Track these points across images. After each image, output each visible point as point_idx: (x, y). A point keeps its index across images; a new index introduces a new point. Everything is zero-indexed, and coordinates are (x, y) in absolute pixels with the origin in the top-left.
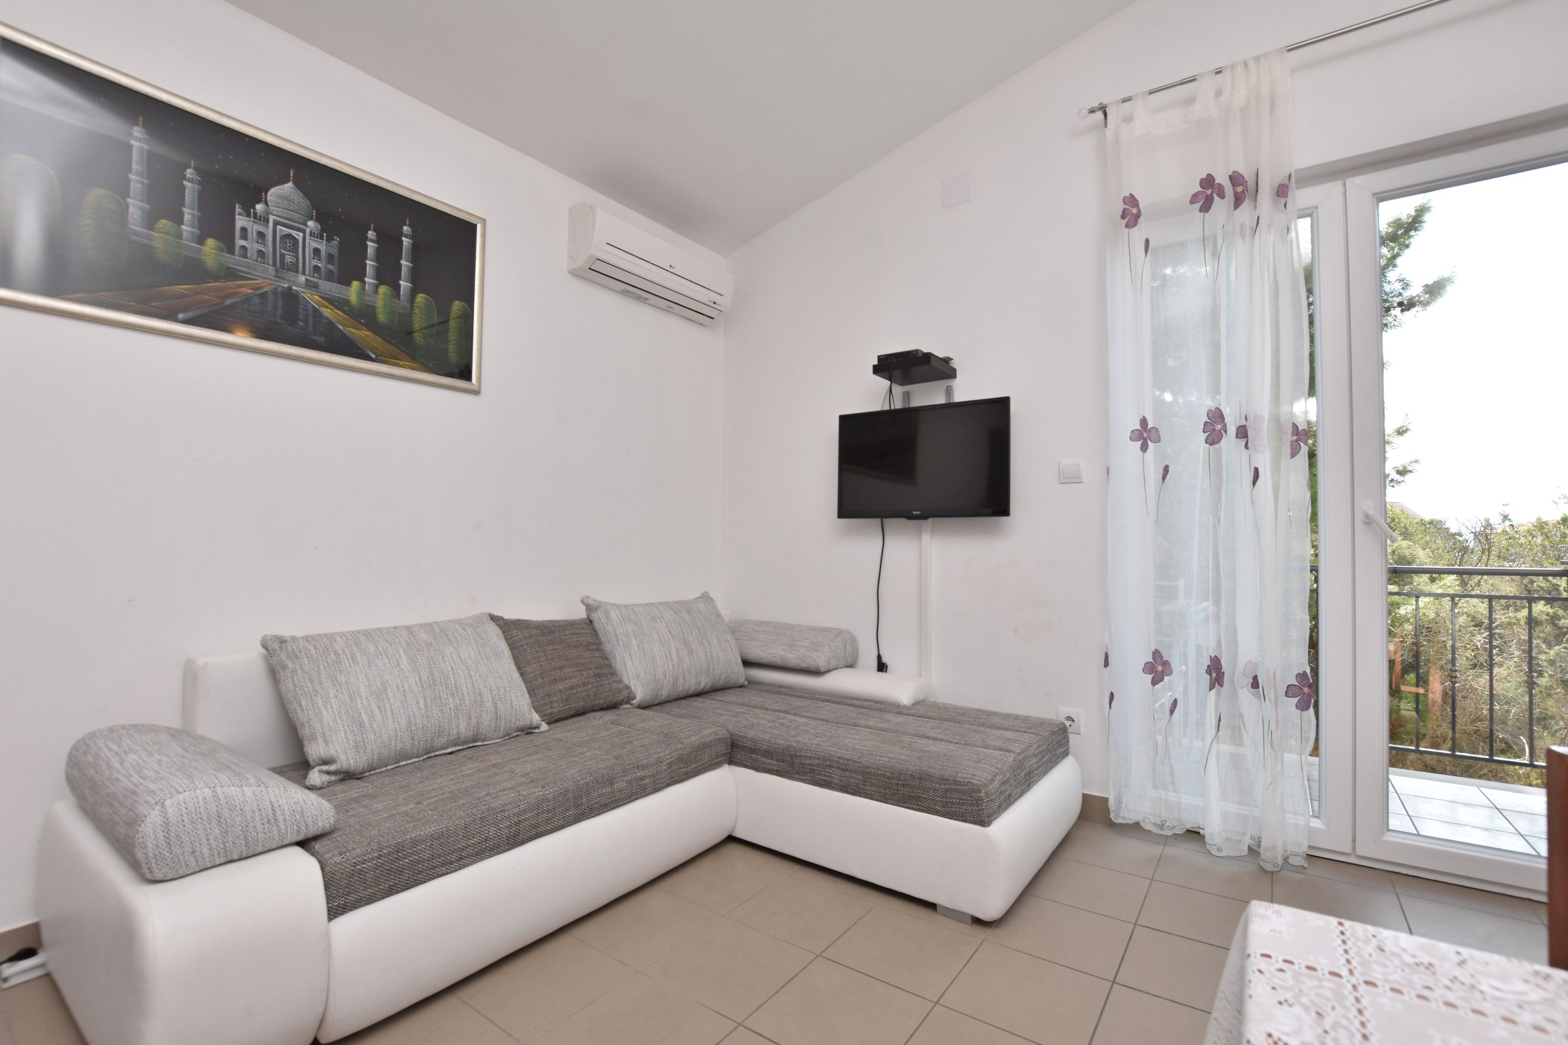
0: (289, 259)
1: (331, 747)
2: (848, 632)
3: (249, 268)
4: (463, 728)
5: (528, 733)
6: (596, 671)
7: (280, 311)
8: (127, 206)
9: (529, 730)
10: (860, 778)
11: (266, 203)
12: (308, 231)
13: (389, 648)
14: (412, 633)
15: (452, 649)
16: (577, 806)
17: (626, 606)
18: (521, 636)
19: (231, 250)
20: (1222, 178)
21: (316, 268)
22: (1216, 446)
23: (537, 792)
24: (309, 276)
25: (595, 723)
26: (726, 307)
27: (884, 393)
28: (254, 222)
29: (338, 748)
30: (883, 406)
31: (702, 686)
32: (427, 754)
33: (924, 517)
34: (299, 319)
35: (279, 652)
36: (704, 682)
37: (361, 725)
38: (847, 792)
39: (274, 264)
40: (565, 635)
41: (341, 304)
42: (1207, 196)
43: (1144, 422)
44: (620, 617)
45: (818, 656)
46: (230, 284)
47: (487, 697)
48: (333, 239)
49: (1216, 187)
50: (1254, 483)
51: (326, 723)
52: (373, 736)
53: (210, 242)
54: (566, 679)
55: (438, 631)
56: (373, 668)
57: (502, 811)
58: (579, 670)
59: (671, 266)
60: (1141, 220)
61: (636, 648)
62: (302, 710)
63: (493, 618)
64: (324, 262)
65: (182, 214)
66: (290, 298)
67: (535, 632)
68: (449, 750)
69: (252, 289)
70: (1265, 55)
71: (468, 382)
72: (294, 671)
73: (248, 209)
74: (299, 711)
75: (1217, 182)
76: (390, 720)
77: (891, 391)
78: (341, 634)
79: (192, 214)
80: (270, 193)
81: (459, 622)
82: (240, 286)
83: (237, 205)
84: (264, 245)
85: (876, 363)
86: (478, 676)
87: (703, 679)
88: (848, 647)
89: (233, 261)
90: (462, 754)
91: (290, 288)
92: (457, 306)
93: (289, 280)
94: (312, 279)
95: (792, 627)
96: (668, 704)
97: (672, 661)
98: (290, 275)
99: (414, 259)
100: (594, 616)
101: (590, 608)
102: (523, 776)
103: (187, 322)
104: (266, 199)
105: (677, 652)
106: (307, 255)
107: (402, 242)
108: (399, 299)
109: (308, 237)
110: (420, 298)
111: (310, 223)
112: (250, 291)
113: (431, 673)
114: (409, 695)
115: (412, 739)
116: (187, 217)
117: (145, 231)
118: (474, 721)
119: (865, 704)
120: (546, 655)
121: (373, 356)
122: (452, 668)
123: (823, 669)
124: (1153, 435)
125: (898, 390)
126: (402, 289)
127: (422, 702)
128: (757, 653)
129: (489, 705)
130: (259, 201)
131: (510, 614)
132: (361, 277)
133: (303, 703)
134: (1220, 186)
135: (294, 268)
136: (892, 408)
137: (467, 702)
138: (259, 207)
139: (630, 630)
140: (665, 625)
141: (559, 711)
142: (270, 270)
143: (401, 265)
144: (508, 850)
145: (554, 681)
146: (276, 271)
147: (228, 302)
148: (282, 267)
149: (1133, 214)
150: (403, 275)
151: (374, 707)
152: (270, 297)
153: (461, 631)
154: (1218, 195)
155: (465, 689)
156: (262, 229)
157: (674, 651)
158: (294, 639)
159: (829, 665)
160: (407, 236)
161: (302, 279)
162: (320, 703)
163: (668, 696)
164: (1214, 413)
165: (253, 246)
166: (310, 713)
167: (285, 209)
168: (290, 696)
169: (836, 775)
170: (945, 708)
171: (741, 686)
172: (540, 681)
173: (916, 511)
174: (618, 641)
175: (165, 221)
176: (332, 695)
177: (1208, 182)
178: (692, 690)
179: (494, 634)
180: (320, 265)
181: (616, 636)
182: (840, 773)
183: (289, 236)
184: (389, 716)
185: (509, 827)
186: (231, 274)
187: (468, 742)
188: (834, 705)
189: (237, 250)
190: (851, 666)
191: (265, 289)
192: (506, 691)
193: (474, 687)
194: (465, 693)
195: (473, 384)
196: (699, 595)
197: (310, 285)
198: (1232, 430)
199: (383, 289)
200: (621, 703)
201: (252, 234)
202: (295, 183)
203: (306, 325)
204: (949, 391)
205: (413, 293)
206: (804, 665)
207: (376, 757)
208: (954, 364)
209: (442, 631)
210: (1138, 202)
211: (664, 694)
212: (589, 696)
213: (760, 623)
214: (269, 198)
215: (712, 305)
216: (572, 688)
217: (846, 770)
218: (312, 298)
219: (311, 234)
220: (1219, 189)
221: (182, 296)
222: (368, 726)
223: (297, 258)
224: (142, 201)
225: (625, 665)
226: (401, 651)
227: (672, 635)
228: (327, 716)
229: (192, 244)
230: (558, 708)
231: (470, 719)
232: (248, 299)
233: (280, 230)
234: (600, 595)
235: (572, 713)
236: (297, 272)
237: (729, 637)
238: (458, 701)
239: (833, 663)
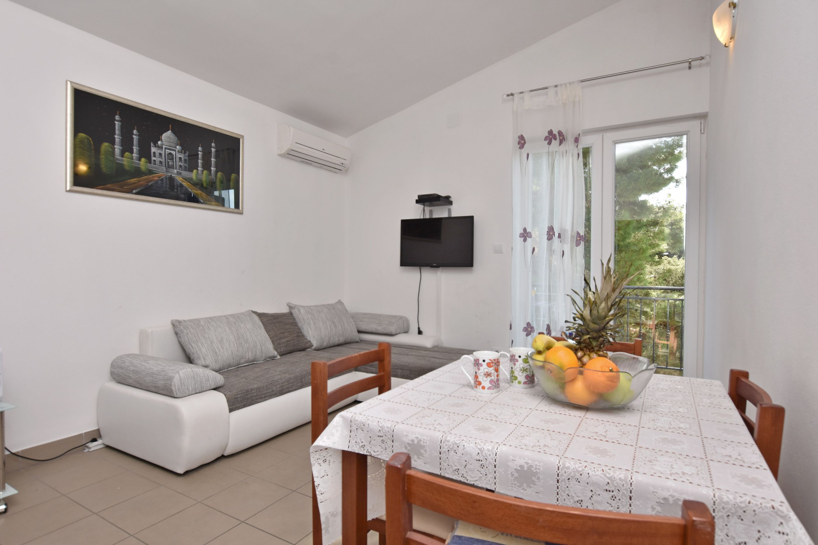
0: (171, 163)
1: (206, 361)
2: (405, 317)
3: (156, 169)
4: (250, 356)
5: (273, 359)
6: (297, 334)
7: (168, 186)
8: (115, 148)
9: (273, 358)
10: (409, 372)
11: (162, 141)
12: (177, 150)
13: (221, 324)
14: (227, 319)
15: (243, 325)
16: (301, 382)
17: (307, 306)
18: (265, 320)
19: (150, 163)
20: (555, 132)
21: (180, 166)
22: (550, 241)
23: (287, 376)
24: (178, 169)
25: (298, 355)
26: (347, 165)
27: (422, 211)
28: (158, 149)
29: (209, 362)
30: (420, 217)
31: (340, 342)
32: (237, 366)
33: (438, 266)
34: (175, 189)
35: (179, 326)
36: (342, 340)
37: (216, 353)
38: (404, 378)
39: (165, 166)
40: (283, 319)
41: (189, 180)
42: (550, 138)
43: (525, 230)
44: (305, 311)
45: (391, 328)
46: (150, 176)
47: (258, 344)
48: (186, 153)
49: (553, 135)
50: (563, 256)
51: (203, 352)
52: (220, 358)
53: (143, 160)
54: (286, 337)
55: (237, 317)
56: (217, 332)
57: (277, 381)
58: (290, 334)
59: (323, 149)
60: (525, 146)
61: (313, 324)
62: (193, 348)
63: (253, 312)
64: (183, 163)
65: (133, 149)
66: (171, 179)
67: (271, 318)
68: (245, 365)
69: (158, 178)
70: (573, 82)
71: (238, 210)
72: (187, 333)
73: (156, 145)
74: (191, 348)
75: (554, 133)
76: (226, 352)
77: (424, 210)
78: (202, 319)
79: (136, 149)
80: (162, 137)
81: (242, 314)
82: (154, 177)
83: (152, 143)
84: (162, 158)
85: (417, 199)
86: (254, 336)
87: (341, 338)
88: (405, 324)
89: (151, 166)
90: (250, 366)
91: (171, 176)
92: (233, 176)
93: (171, 172)
94: (179, 171)
95: (379, 315)
96: (326, 349)
97: (328, 330)
98: (171, 170)
99: (216, 157)
100: (293, 311)
101: (290, 307)
102: (280, 371)
103: (137, 193)
104: (161, 138)
105: (330, 326)
106: (177, 161)
107: (211, 150)
108: (211, 176)
109: (177, 153)
110: (219, 174)
111: (178, 147)
112: (157, 178)
113: (238, 334)
114: (231, 343)
115: (233, 359)
116: (135, 150)
117: (121, 158)
118: (254, 353)
119: (412, 347)
120: (277, 328)
121: (202, 201)
122: (245, 332)
123: (394, 333)
124: (529, 235)
125: (427, 209)
126: (212, 171)
127: (236, 345)
128: (364, 327)
129: (259, 347)
130: (159, 140)
131: (260, 311)
132: (196, 168)
133: (193, 345)
134: (555, 135)
135: (172, 167)
136: (425, 218)
137: (251, 346)
138: (159, 143)
139: (309, 317)
140: (324, 315)
141: (284, 351)
142: (164, 169)
143: (211, 161)
144: (280, 396)
145: (281, 339)
146: (166, 169)
147: (150, 184)
148: (168, 167)
149: (522, 143)
150: (212, 165)
151: (220, 347)
152: (164, 180)
153: (245, 318)
154: (554, 139)
155: (250, 340)
156: (160, 152)
157: (328, 326)
158: (185, 321)
159: (397, 331)
160: (213, 148)
161: (175, 171)
162: (200, 345)
163: (327, 345)
164: (550, 227)
165: (157, 159)
166: (196, 349)
167: (169, 142)
168: (187, 343)
169: (399, 372)
170: (446, 348)
171: (357, 342)
172: (275, 338)
173: (434, 264)
174: (304, 322)
175: (127, 153)
176: (204, 342)
177: (550, 132)
178: (336, 343)
179: (256, 318)
180: (182, 164)
181: (304, 319)
182: (400, 371)
183: (170, 154)
184: (225, 350)
185: (280, 387)
186: (151, 172)
187: (251, 362)
188: (399, 348)
189: (152, 162)
190: (406, 332)
191: (163, 177)
192: (264, 341)
193: (253, 340)
194: (250, 342)
195: (240, 210)
196: (337, 301)
197: (179, 174)
198: (557, 235)
199: (205, 172)
200: (307, 348)
201: (157, 155)
202: (172, 131)
203: (178, 191)
204: (450, 211)
205: (216, 172)
206: (385, 332)
207: (221, 366)
208: (451, 199)
209: (238, 318)
210: (524, 138)
211: (325, 344)
212: (295, 345)
213: (365, 314)
214: (163, 138)
215: (341, 165)
216: (288, 341)
217: (403, 369)
218: (179, 179)
219: (178, 152)
220: (554, 136)
221: (135, 183)
222: (218, 354)
223: (173, 162)
224: (119, 146)
225: (308, 332)
226: (225, 325)
227: (328, 320)
228: (204, 350)
229: (137, 161)
230: (283, 349)
231: (252, 352)
232: (157, 182)
233: (167, 151)
234: (295, 302)
235: (288, 352)
236: (174, 168)
237: (351, 320)
238: (248, 345)
239: (398, 331)
